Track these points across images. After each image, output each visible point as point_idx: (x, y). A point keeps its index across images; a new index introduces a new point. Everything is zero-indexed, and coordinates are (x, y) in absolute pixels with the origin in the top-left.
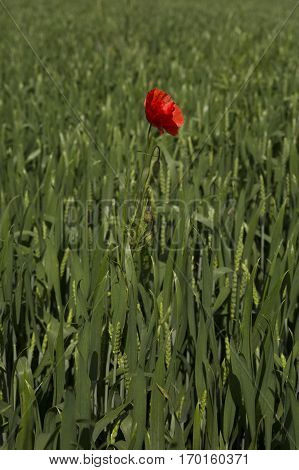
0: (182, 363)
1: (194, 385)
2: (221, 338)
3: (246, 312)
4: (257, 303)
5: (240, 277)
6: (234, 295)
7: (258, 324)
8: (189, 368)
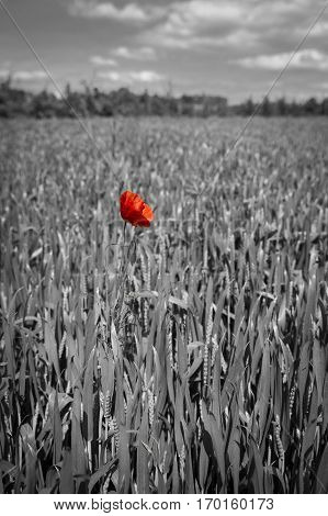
0: (164, 423)
1: (174, 440)
2: (195, 400)
3: (216, 378)
4: (225, 371)
5: (210, 350)
6: (205, 364)
7: (226, 387)
8: (170, 427)
